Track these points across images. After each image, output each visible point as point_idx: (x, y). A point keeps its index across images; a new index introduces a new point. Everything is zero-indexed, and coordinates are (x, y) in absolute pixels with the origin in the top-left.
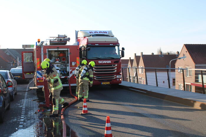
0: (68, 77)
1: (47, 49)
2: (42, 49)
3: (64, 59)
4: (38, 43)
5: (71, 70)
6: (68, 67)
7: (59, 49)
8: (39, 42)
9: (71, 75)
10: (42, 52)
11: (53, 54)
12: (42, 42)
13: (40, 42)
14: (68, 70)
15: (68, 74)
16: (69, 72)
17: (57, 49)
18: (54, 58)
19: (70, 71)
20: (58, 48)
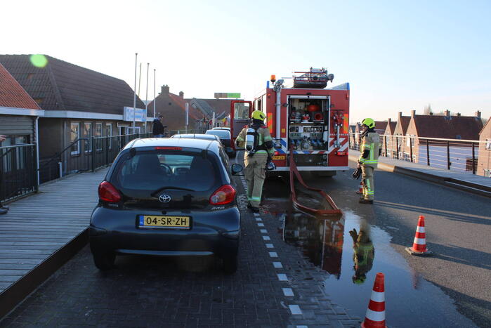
0: (326, 152)
1: (288, 96)
2: (279, 95)
3: (318, 117)
4: (271, 83)
5: (332, 139)
6: (325, 133)
7: (311, 97)
8: (273, 81)
9: (331, 149)
10: (279, 102)
11: (296, 105)
12: (280, 82)
13: (276, 81)
14: (325, 139)
15: (325, 146)
16: (327, 143)
17: (306, 97)
18: (298, 113)
19: (330, 140)
20: (309, 94)
